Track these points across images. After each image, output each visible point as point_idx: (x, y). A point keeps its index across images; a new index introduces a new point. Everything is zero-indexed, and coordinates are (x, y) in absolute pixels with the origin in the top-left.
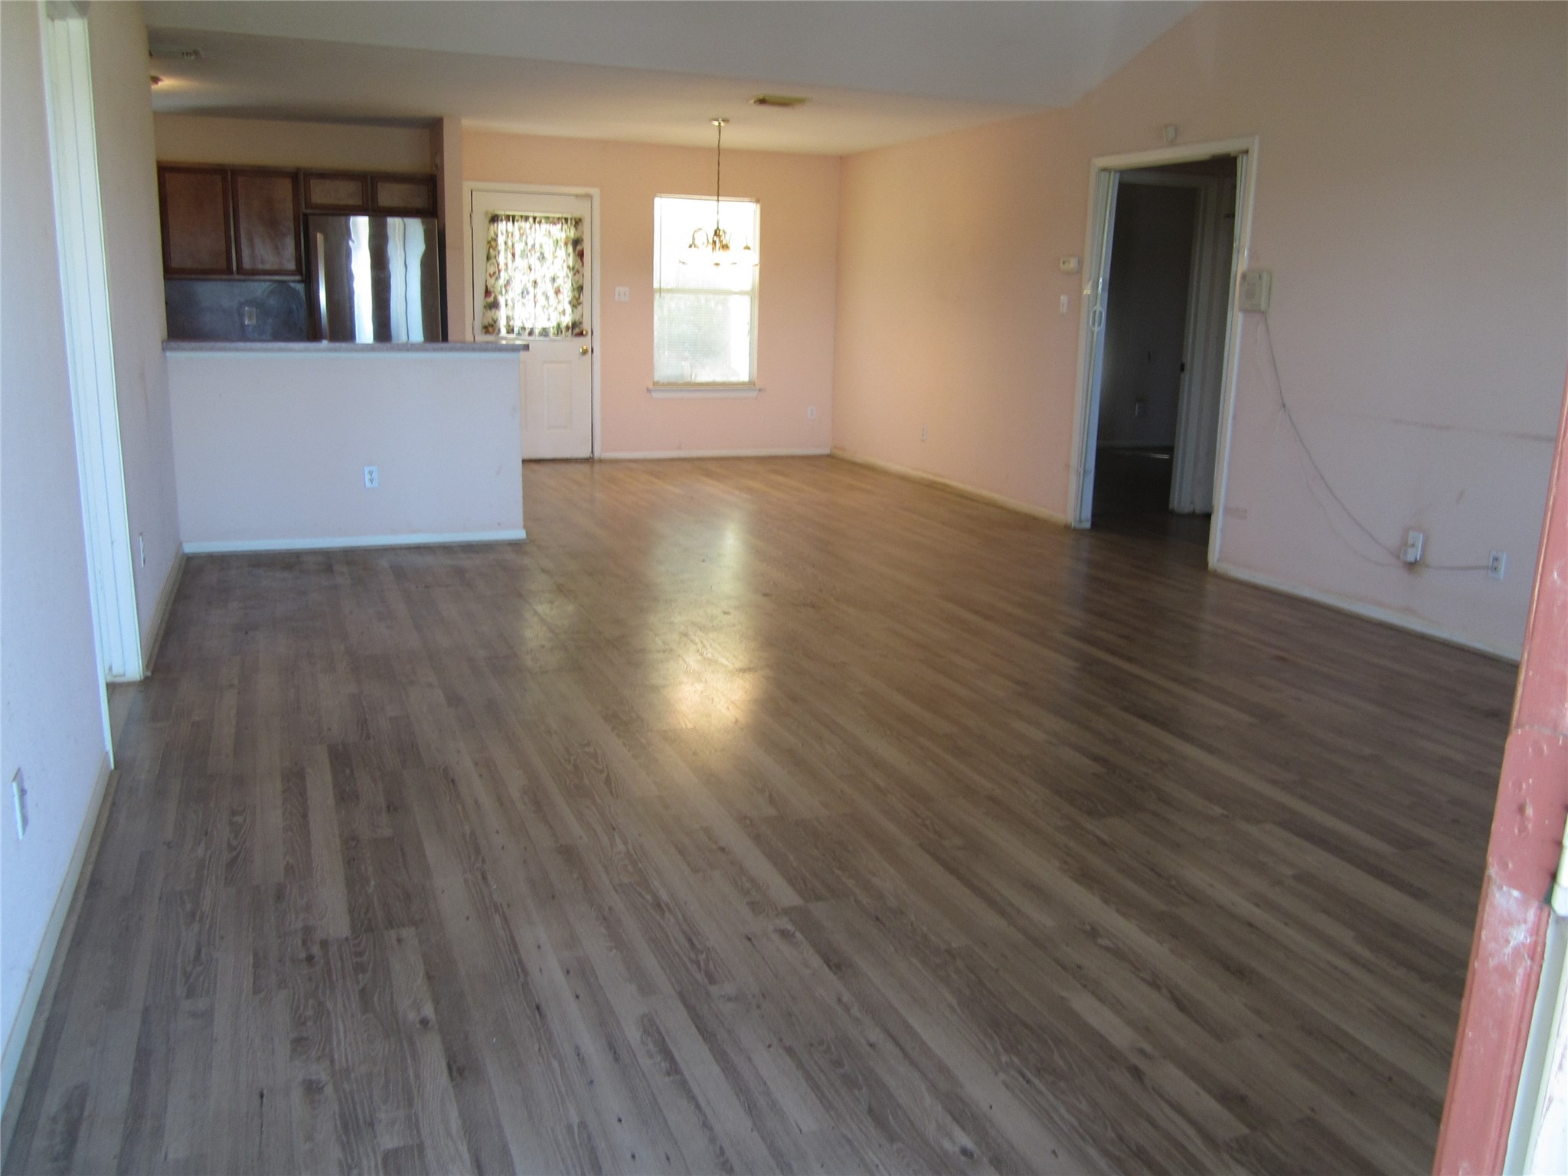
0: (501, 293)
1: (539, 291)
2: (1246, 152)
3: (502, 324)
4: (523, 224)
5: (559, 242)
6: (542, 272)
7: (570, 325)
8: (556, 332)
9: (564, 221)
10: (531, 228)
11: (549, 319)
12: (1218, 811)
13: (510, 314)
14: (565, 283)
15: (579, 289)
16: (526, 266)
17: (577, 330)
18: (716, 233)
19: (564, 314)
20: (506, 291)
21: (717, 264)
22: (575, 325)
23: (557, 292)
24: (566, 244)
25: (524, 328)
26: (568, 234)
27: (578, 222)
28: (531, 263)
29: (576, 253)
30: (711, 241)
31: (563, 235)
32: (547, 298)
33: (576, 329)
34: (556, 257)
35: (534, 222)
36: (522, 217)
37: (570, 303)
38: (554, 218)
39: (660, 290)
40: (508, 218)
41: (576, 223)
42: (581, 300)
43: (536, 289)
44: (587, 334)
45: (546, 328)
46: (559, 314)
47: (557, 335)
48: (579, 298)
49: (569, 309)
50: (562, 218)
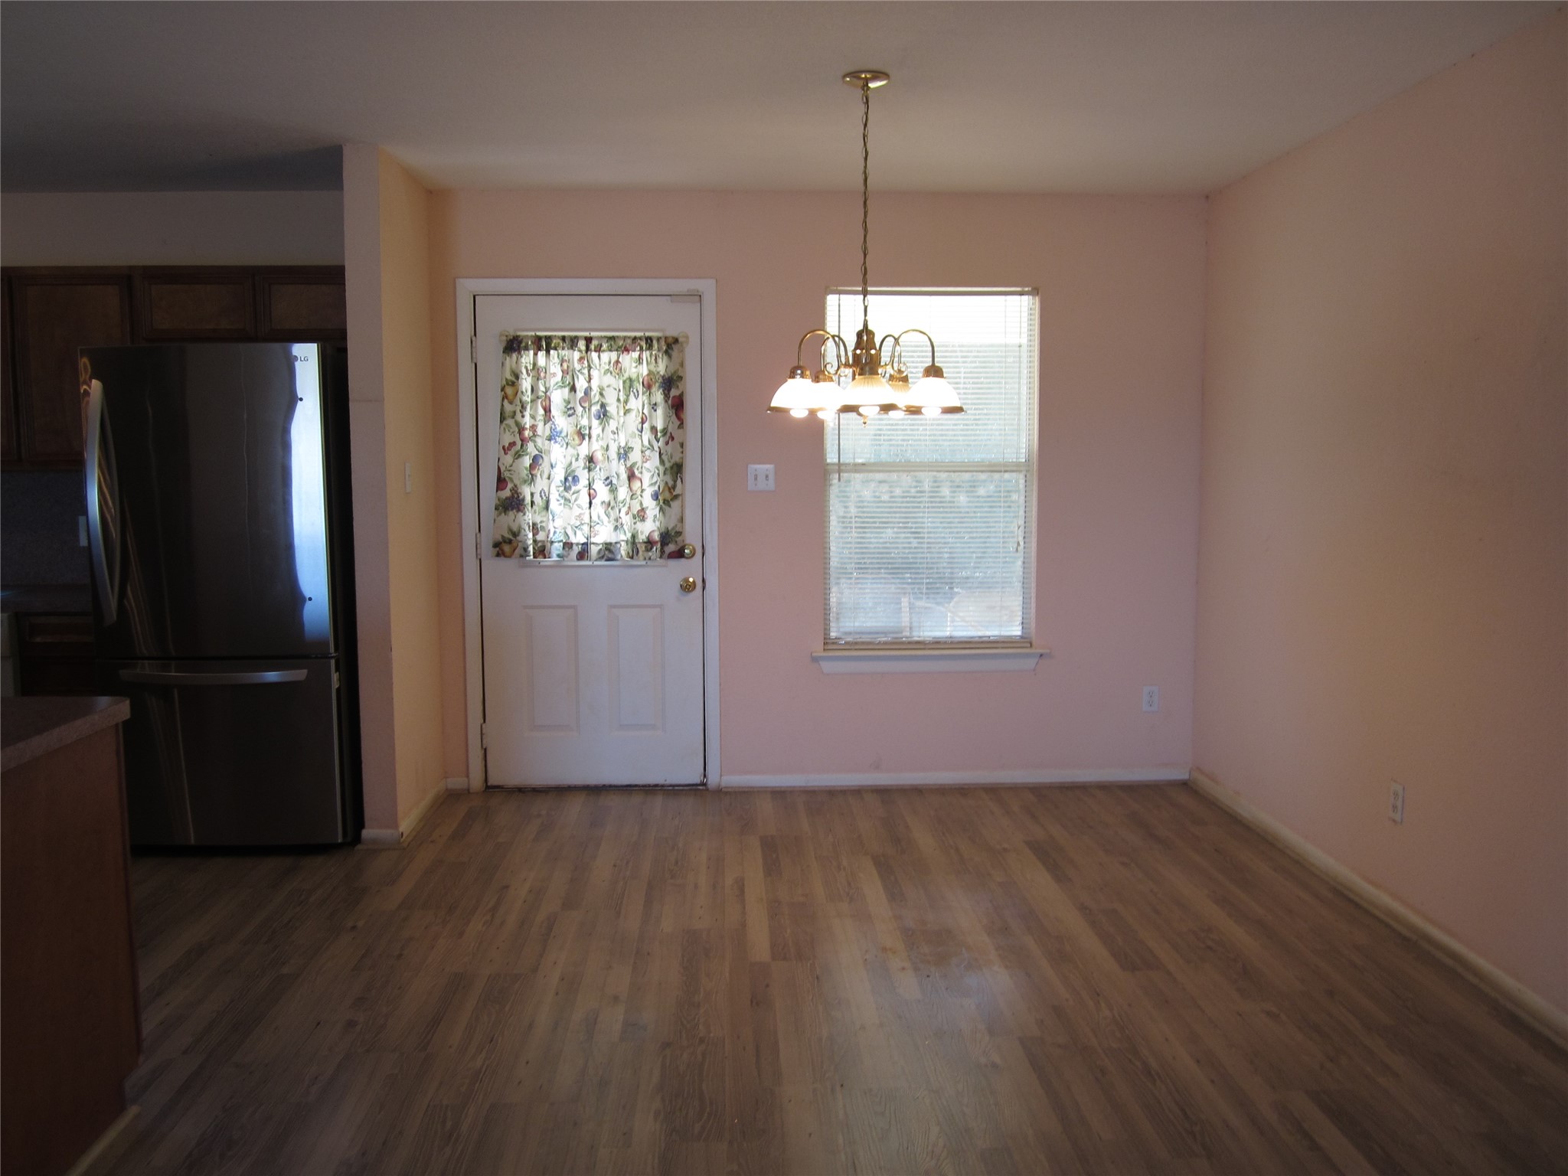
0: (525, 481)
1: (599, 476)
3: (533, 538)
4: (566, 353)
5: (636, 384)
6: (603, 441)
7: (656, 537)
8: (629, 552)
9: (643, 344)
11: (616, 528)
14: (645, 460)
15: (676, 470)
16: (571, 430)
17: (671, 548)
19: (643, 519)
20: (534, 477)
22: (666, 537)
23: (633, 476)
24: (649, 387)
25: (567, 545)
26: (652, 367)
27: (671, 345)
28: (581, 424)
29: (670, 402)
31: (644, 370)
32: (613, 490)
33: (669, 545)
34: (627, 412)
35: (588, 349)
36: (563, 339)
37: (655, 496)
38: (625, 338)
39: (840, 468)
40: (537, 342)
41: (669, 346)
42: (678, 491)
43: (592, 474)
44: (693, 554)
45: (611, 544)
46: (634, 517)
47: (632, 558)
48: (674, 487)
49: (653, 508)
50: (641, 338)
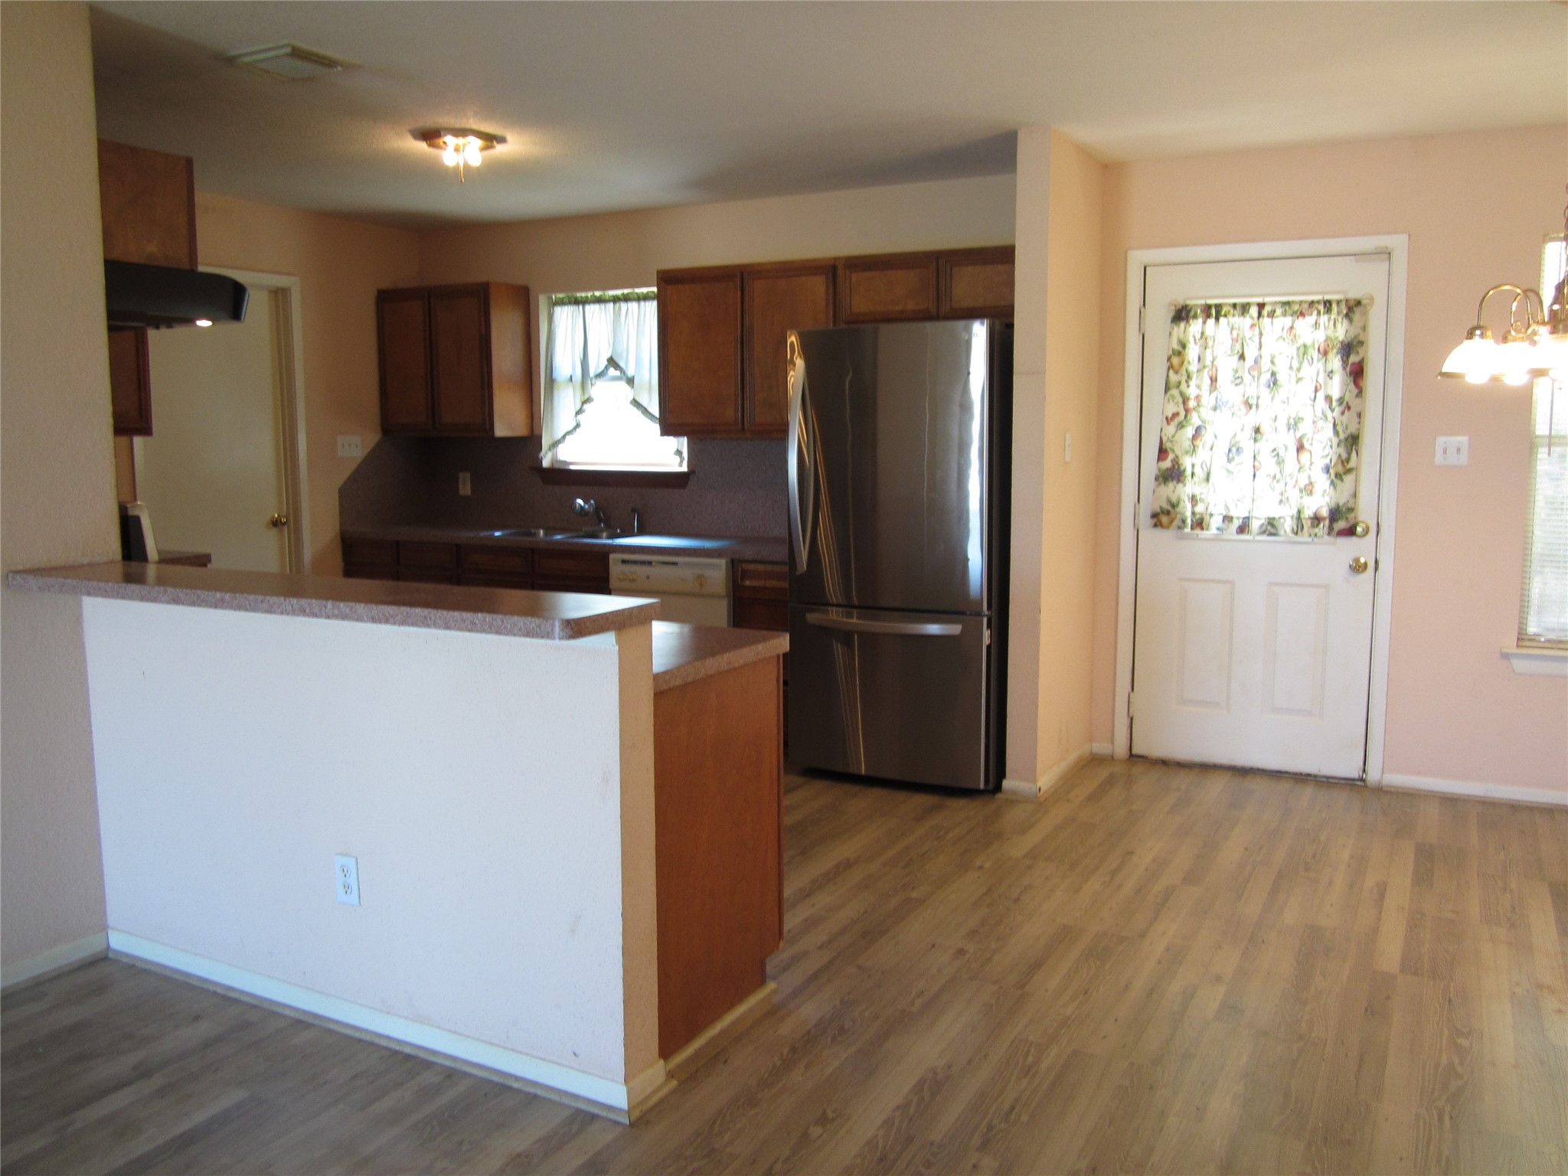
0: (1187, 451)
1: (1264, 447)
3: (1187, 510)
4: (1236, 320)
5: (1311, 351)
6: (1273, 411)
7: (1325, 513)
8: (1293, 528)
9: (1321, 308)
11: (1281, 502)
14: (1317, 431)
15: (1353, 441)
16: (1240, 399)
17: (1341, 525)
19: (1311, 493)
20: (1196, 448)
22: (1335, 514)
23: (1302, 448)
24: (1326, 353)
25: (1228, 519)
26: (1330, 333)
27: (1353, 308)
28: (1249, 394)
29: (1348, 369)
31: (1320, 336)
32: (1280, 462)
33: (1339, 522)
35: (1260, 315)
36: (1234, 306)
37: (1326, 470)
38: (1301, 303)
39: (1551, 441)
40: (1207, 310)
41: (1350, 309)
42: (1352, 464)
43: (1257, 444)
44: (1366, 532)
45: (1274, 519)
46: (1301, 491)
47: (1297, 533)
48: (1348, 460)
49: (1322, 482)
50: (1318, 302)
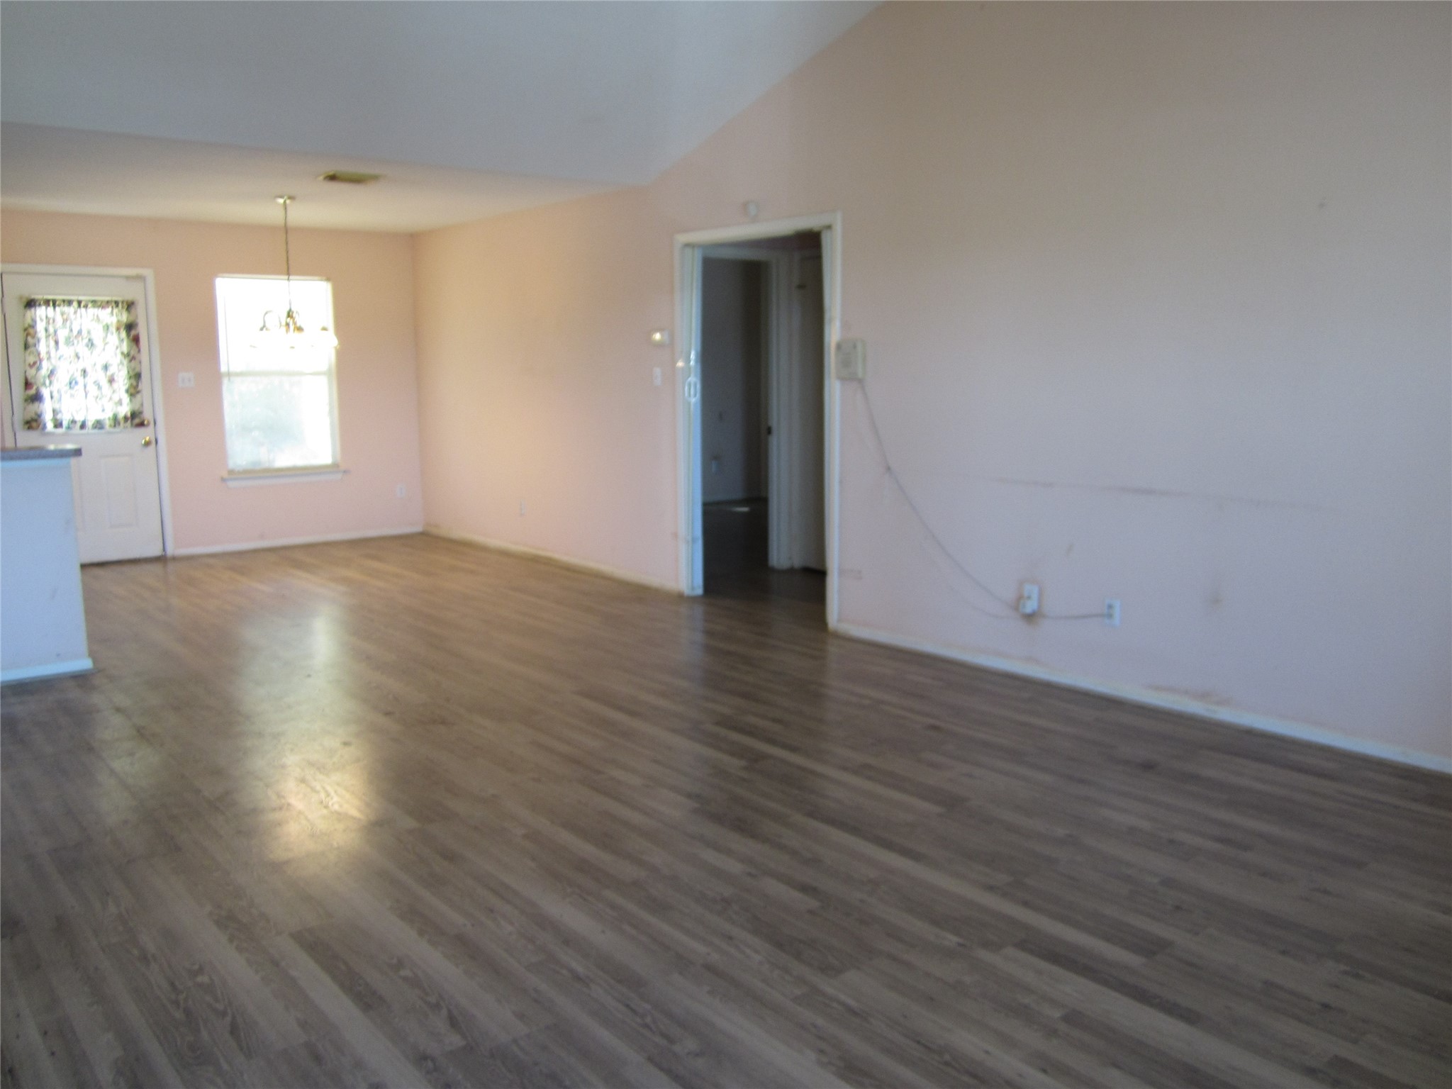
0: (44, 384)
1: (90, 380)
2: (829, 227)
3: (48, 418)
4: (66, 309)
5: (110, 327)
6: (92, 360)
7: (129, 415)
8: (113, 424)
9: (113, 304)
10: (75, 312)
11: (103, 410)
12: (951, 940)
13: (57, 406)
14: (119, 371)
15: (138, 376)
16: (73, 354)
17: (137, 421)
18: (290, 315)
19: (121, 404)
20: (51, 383)
21: (293, 347)
22: (134, 415)
23: (111, 381)
24: (118, 329)
25: (74, 422)
26: (120, 318)
27: (130, 306)
28: (77, 351)
29: (131, 338)
30: (284, 323)
31: (114, 320)
32: (99, 388)
33: (136, 419)
34: (106, 344)
35: (79, 306)
36: (64, 301)
37: (127, 391)
38: (102, 302)
39: (229, 374)
40: (47, 303)
41: (128, 306)
42: (140, 388)
43: (86, 379)
44: (149, 424)
45: (100, 420)
46: (114, 404)
47: (114, 428)
48: (137, 386)
49: (126, 399)
50: (111, 301)
